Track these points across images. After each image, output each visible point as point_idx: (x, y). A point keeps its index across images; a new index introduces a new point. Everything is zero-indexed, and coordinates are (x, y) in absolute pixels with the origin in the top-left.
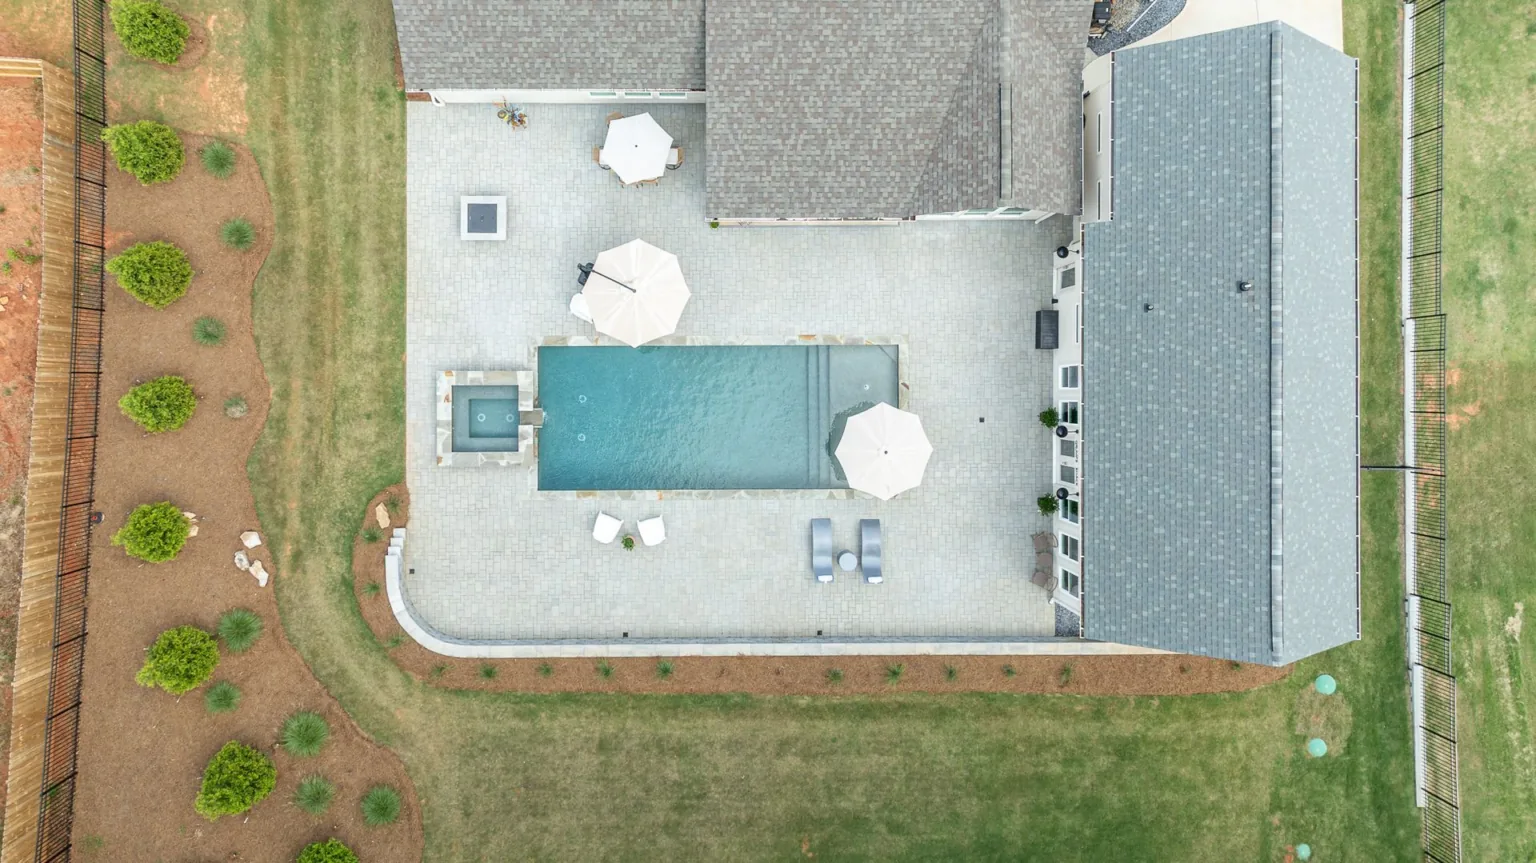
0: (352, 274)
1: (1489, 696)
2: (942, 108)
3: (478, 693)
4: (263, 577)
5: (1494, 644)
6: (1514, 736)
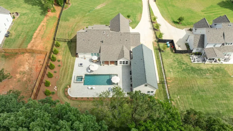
0: (69, 69)
1: (177, 103)
2: (119, 53)
3: (75, 100)
4: (56, 90)
5: (177, 99)
6: (180, 106)
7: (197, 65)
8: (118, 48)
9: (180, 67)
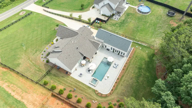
3: (114, 92)
4: (96, 102)
7: (120, 20)
8: (88, 43)
9: (117, 27)
